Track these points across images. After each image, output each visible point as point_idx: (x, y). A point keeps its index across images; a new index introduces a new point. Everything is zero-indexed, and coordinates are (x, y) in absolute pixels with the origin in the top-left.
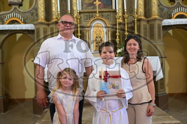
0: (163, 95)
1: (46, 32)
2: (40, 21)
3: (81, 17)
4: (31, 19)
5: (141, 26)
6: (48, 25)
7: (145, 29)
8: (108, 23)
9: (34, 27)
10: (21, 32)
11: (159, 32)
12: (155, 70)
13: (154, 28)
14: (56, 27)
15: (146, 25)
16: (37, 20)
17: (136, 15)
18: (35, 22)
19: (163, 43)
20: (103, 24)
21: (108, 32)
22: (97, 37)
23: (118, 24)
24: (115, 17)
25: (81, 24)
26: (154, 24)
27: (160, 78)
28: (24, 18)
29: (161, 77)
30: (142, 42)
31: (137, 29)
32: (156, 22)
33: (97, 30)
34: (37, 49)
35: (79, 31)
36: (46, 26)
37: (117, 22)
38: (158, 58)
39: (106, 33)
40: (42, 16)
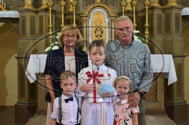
0: (180, 104)
1: (33, 21)
2: (26, 7)
3: (77, 3)
4: (16, 4)
5: (154, 16)
6: (37, 12)
7: (160, 19)
8: (111, 11)
9: (19, 14)
10: (3, 20)
11: (177, 23)
12: (167, 72)
13: (171, 18)
14: (46, 16)
15: (161, 14)
16: (23, 6)
17: (147, 2)
18: (21, 9)
19: (182, 38)
20: (105, 12)
21: (112, 23)
22: (97, 29)
23: (123, 12)
24: (121, 4)
25: (79, 11)
26: (170, 13)
27: (172, 81)
28: (7, 3)
29: (174, 80)
30: (155, 37)
31: (148, 20)
32: (173, 10)
33: (97, 19)
34: (22, 42)
35: (74, 21)
36: (33, 14)
37: (123, 10)
38: (171, 56)
39: (109, 24)
40: (29, 1)
